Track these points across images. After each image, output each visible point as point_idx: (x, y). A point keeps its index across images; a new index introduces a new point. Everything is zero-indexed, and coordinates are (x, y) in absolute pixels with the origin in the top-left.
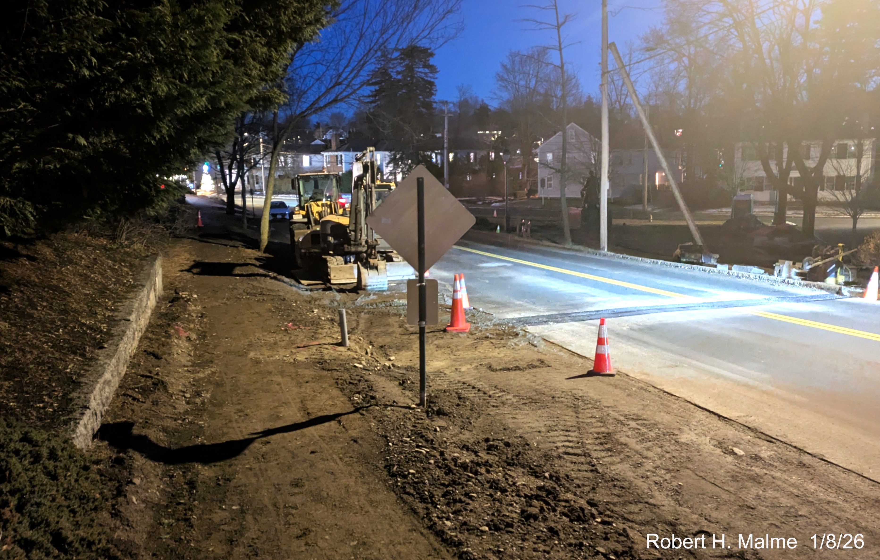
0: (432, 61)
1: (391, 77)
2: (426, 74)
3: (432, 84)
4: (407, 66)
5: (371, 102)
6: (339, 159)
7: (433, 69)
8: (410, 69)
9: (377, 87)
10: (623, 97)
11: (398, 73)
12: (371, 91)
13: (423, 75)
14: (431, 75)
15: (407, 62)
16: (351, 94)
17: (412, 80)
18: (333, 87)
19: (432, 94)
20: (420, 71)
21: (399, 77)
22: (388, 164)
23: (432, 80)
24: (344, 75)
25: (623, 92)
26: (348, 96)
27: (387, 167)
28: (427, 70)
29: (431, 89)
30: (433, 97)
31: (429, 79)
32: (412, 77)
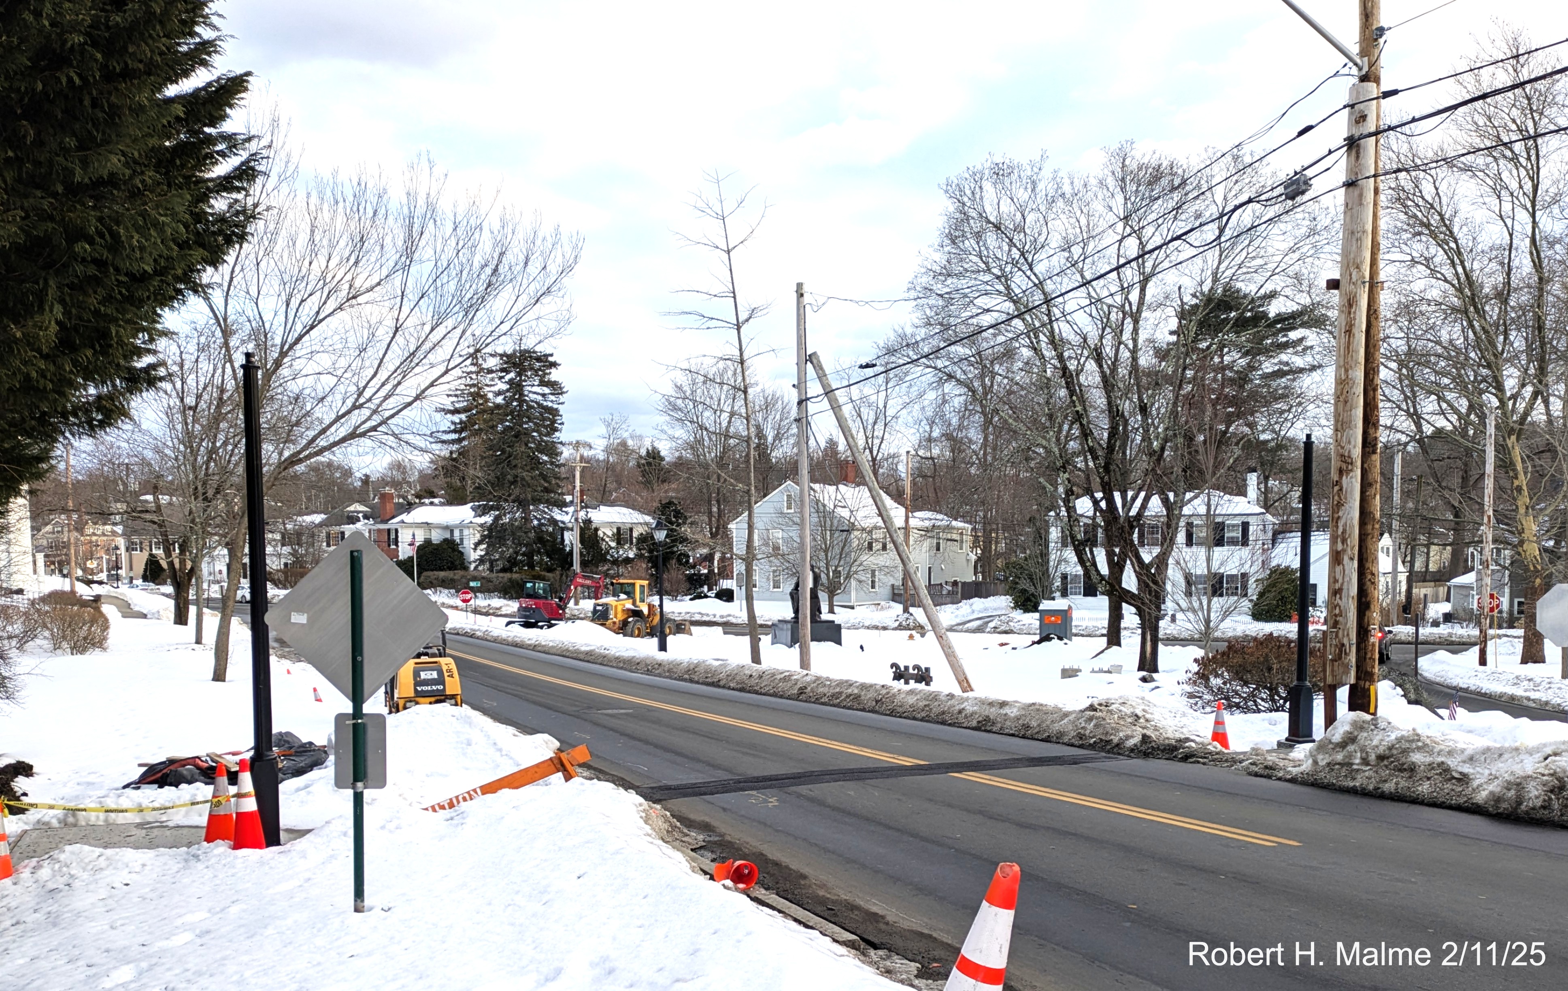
0: (554, 375)
1: (487, 400)
2: (543, 395)
3: (555, 412)
4: (511, 382)
5: (453, 442)
6: (393, 536)
7: (556, 388)
8: (516, 387)
9: (463, 417)
10: (877, 442)
11: (499, 393)
12: (453, 423)
13: (539, 398)
14: (552, 398)
15: (512, 375)
16: (380, 425)
17: (520, 405)
18: (349, 412)
19: (556, 430)
20: (534, 391)
21: (500, 400)
22: (477, 545)
23: (555, 406)
24: (367, 394)
25: (876, 434)
26: (374, 429)
27: (475, 549)
28: (546, 390)
29: (554, 422)
30: (557, 434)
31: (550, 404)
32: (521, 401)
